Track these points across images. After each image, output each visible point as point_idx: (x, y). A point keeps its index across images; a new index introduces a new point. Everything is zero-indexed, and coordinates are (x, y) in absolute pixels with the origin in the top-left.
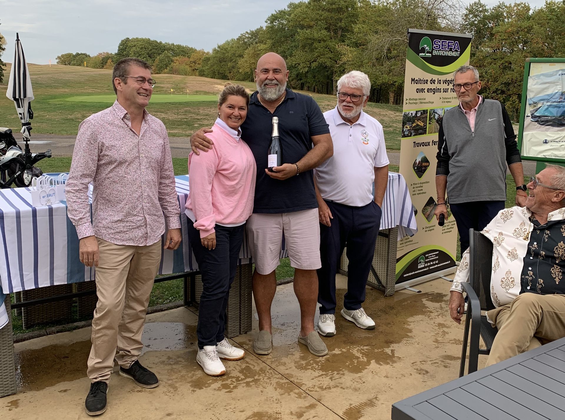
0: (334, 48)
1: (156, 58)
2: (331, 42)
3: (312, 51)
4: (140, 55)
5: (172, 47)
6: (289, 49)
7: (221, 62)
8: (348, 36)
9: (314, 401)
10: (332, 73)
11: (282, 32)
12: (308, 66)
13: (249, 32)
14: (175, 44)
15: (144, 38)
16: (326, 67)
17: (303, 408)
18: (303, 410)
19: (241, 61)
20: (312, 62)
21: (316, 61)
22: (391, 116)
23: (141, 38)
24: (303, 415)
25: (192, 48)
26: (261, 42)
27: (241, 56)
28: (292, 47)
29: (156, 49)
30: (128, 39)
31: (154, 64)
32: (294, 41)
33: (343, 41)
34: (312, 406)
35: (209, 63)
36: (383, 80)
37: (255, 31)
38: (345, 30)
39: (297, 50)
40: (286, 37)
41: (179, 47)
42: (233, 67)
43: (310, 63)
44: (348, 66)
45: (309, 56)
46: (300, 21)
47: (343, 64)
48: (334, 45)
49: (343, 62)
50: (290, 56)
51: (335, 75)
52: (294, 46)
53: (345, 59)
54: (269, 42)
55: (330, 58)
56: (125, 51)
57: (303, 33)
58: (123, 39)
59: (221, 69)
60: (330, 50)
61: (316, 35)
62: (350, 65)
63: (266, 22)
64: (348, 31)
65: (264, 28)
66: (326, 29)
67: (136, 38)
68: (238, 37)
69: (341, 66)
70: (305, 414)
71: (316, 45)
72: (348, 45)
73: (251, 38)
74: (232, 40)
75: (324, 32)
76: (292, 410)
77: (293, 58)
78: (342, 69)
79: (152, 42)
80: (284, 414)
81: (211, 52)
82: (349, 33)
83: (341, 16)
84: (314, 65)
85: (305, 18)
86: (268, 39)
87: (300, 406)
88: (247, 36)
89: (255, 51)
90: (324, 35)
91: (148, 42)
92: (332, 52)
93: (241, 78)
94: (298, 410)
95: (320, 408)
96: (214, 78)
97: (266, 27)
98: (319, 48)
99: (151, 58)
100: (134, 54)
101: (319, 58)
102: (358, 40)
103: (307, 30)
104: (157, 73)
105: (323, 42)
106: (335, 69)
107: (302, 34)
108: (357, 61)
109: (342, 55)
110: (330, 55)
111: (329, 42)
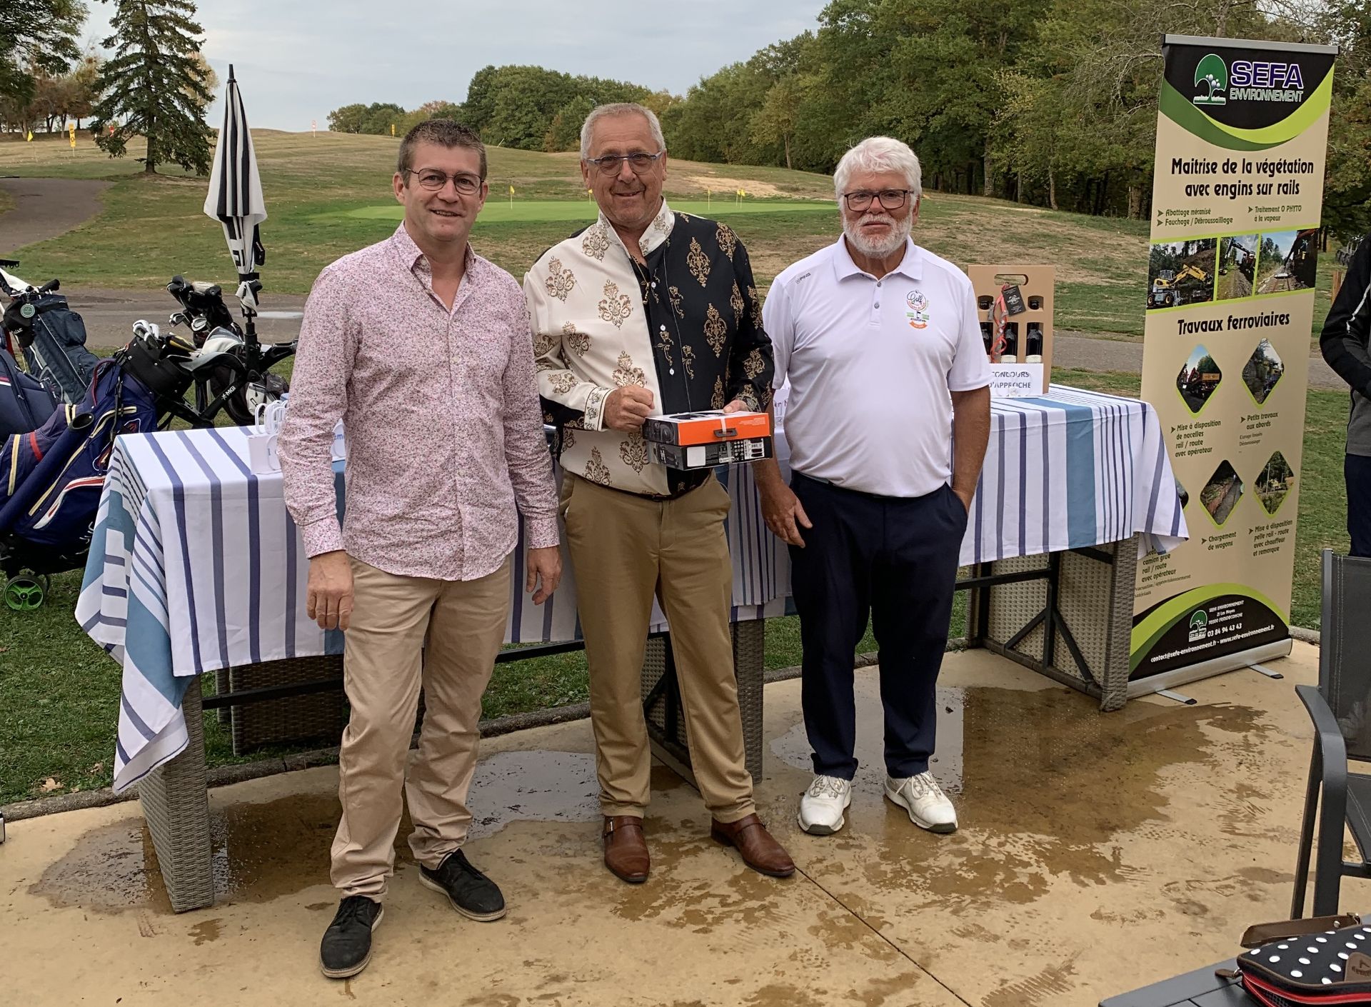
0: (988, 81)
1: (557, 113)
2: (979, 65)
3: (932, 87)
4: (518, 107)
5: (594, 85)
6: (874, 84)
7: (708, 121)
8: (1025, 50)
9: (909, 967)
10: (982, 143)
11: (857, 43)
12: (922, 124)
13: (777, 45)
14: (601, 79)
15: (528, 65)
16: (966, 127)
17: (884, 982)
18: (883, 987)
19: (756, 118)
20: (934, 115)
21: (941, 114)
22: (1133, 249)
23: (521, 65)
24: (883, 1001)
25: (640, 88)
26: (806, 69)
27: (757, 105)
28: (882, 79)
29: (556, 92)
30: (491, 68)
31: (552, 128)
32: (888, 64)
33: (1012, 63)
34: (906, 980)
35: (679, 123)
36: (1112, 158)
37: (793, 42)
38: (1016, 34)
39: (894, 87)
40: (868, 56)
41: (609, 85)
42: (738, 132)
43: (927, 118)
44: (1022, 123)
45: (926, 102)
46: (903, 16)
47: (1011, 119)
48: (988, 72)
49: (1010, 114)
50: (877, 102)
51: (990, 147)
52: (889, 77)
53: (1014, 106)
54: (826, 69)
55: (978, 105)
56: (485, 97)
57: (910, 45)
58: (480, 69)
59: (710, 137)
60: (978, 86)
61: (943, 51)
62: (1028, 121)
63: (820, 20)
64: (1023, 37)
65: (815, 35)
66: (968, 33)
67: (511, 67)
68: (750, 59)
69: (1005, 124)
70: (886, 999)
71: (942, 72)
72: (1023, 73)
73: (782, 60)
74: (736, 66)
75: (964, 42)
76: (855, 986)
77: (884, 107)
78: (1007, 131)
79: (548, 74)
80: (835, 996)
81: (685, 95)
82: (1027, 43)
84: (936, 122)
85: (916, 8)
86: (824, 60)
87: (875, 976)
88: (772, 54)
89: (790, 92)
90: (962, 48)
91: (538, 75)
92: (982, 90)
93: (755, 158)
94: (872, 987)
95: (925, 986)
96: (692, 160)
97: (820, 32)
98: (951, 82)
99: (543, 113)
100: (506, 104)
101: (949, 105)
102: (1049, 60)
103: (920, 37)
104: (558, 150)
105: (960, 66)
106: (990, 133)
107: (909, 47)
108: (1045, 112)
109: (1007, 97)
110: (979, 98)
111: (976, 66)
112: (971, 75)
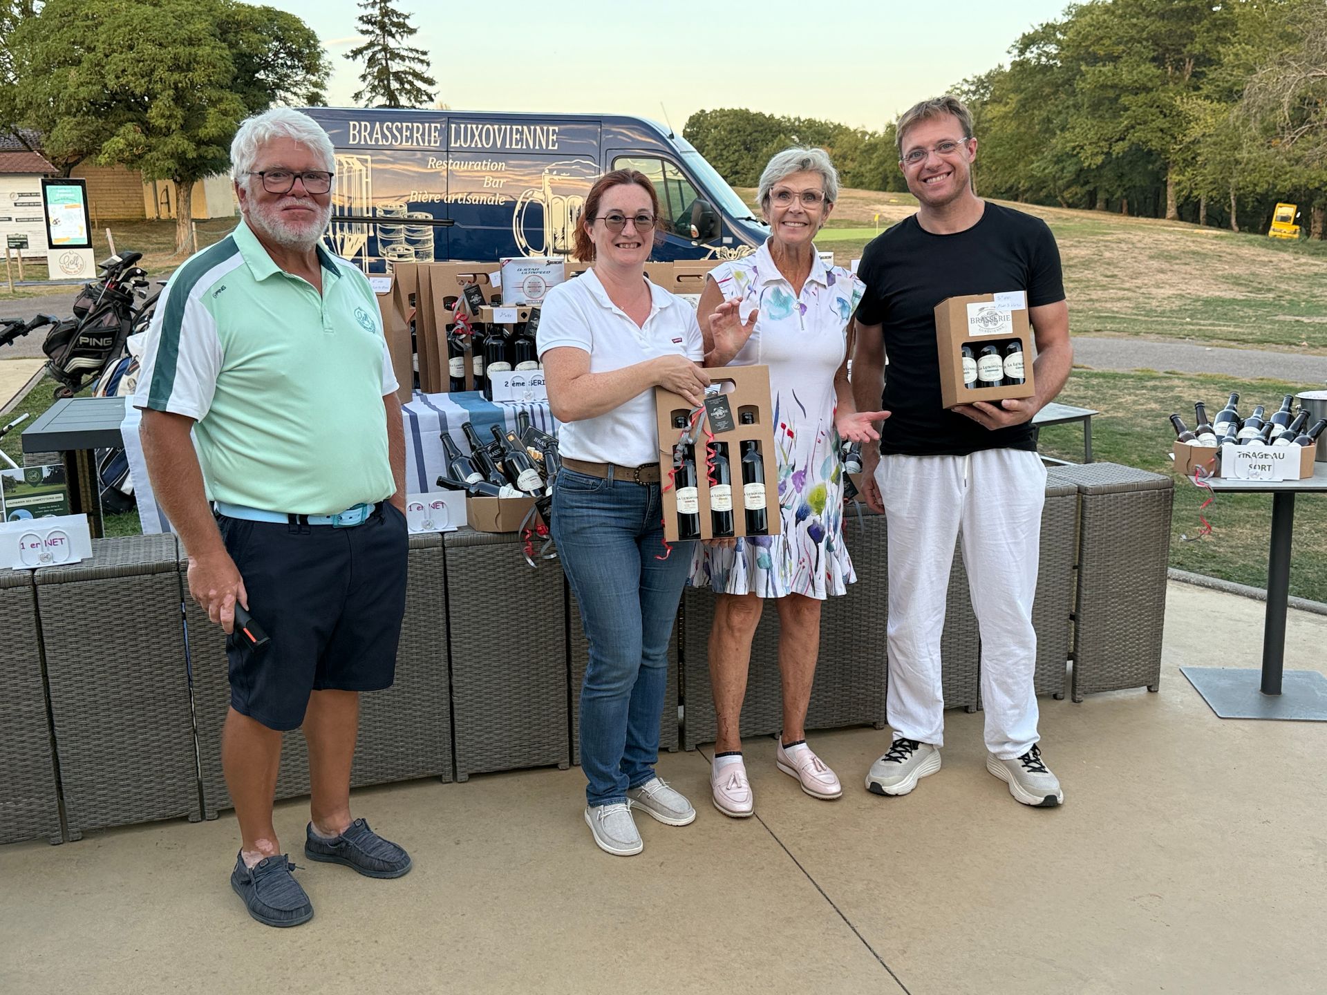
0: (1172, 106)
2: (1162, 91)
3: (1116, 115)
8: (1211, 76)
10: (1165, 168)
11: (1045, 74)
12: (1105, 150)
13: (970, 79)
14: (803, 119)
16: (1150, 152)
20: (1117, 141)
21: (1123, 139)
23: (730, 108)
25: (840, 125)
26: (995, 100)
28: (1068, 107)
31: (756, 166)
32: (1074, 93)
33: (1197, 88)
35: (874, 156)
36: (1294, 180)
37: (987, 77)
38: (1206, 60)
39: (1079, 115)
40: (1057, 87)
43: (1110, 145)
44: (1204, 147)
45: (1110, 129)
46: (1090, 46)
47: (1193, 143)
48: (1172, 98)
49: (1192, 139)
50: (1062, 130)
51: (1172, 171)
52: (1074, 106)
53: (1195, 131)
54: (1014, 100)
55: (1162, 130)
57: (1094, 74)
60: (1161, 112)
61: (1126, 77)
62: (1210, 145)
63: (1009, 52)
64: (1210, 62)
65: (1006, 68)
66: (1154, 59)
67: (721, 110)
69: (1188, 148)
71: (1125, 100)
72: (1207, 97)
73: (974, 93)
75: (1151, 69)
77: (1067, 135)
78: (1189, 155)
79: (754, 115)
81: (881, 131)
82: (1213, 68)
83: (1194, 28)
84: (1119, 148)
85: (1101, 39)
86: (1012, 91)
88: (966, 87)
90: (1146, 75)
92: (1165, 116)
96: (885, 190)
97: (1014, 64)
98: (1134, 108)
101: (1132, 131)
102: (1235, 84)
103: (1104, 65)
105: (1144, 94)
106: (1173, 158)
107: (1092, 75)
108: (1227, 136)
109: (1190, 122)
110: (1161, 122)
111: (1159, 92)
112: (1155, 102)
